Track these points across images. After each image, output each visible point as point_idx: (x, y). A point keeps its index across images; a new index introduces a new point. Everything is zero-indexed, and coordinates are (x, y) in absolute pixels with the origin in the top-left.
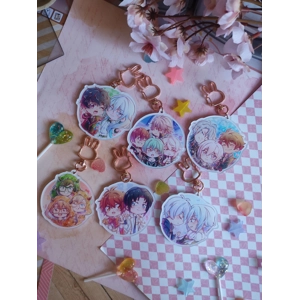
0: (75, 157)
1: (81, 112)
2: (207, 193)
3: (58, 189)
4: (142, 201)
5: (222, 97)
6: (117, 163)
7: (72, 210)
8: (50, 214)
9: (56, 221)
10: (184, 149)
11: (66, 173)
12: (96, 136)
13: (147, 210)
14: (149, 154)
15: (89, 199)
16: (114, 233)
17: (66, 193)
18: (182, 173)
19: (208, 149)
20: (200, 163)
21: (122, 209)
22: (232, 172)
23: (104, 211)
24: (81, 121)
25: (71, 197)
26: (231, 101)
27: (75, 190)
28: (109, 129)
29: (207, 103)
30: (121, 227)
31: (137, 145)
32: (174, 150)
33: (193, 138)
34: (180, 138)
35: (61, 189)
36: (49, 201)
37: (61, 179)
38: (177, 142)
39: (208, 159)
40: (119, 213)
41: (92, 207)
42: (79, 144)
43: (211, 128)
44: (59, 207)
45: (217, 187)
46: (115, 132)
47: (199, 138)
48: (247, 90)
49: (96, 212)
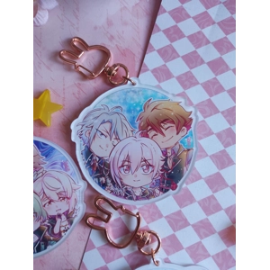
2: (174, 245)
5: (105, 54)
10: (82, 185)
18: (103, 233)
19: (128, 159)
20: (128, 194)
22: (198, 177)
26: (124, 53)
29: (84, 77)
32: (64, 197)
33: (88, 153)
34: (64, 166)
38: (63, 177)
39: (138, 179)
43: (114, 118)
45: (186, 223)
47: (101, 148)
48: (143, 24)
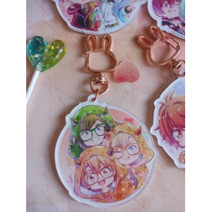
0: (83, 76)
1: (63, 8)
3: (79, 140)
7: (118, 164)
8: (84, 191)
9: (100, 197)
11: (81, 105)
12: (102, 30)
15: (139, 133)
17: (95, 139)
23: (172, 141)
24: (68, 19)
25: (107, 142)
27: (108, 129)
28: (117, 12)
31: (169, 16)
35: (84, 137)
36: (73, 167)
37: (76, 121)
41: (150, 143)
42: (80, 56)
44: (94, 170)
46: (127, 11)
49: (161, 149)
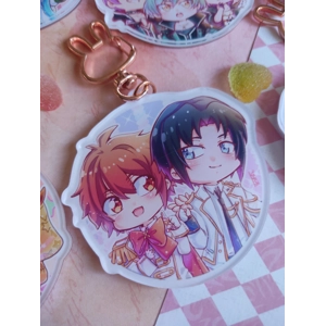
4: (210, 134)
6: (91, 70)
13: (240, 154)
14: (169, 15)
16: (170, 283)
21: (160, 187)
23: (101, 219)
30: (184, 247)
40: (158, 201)
